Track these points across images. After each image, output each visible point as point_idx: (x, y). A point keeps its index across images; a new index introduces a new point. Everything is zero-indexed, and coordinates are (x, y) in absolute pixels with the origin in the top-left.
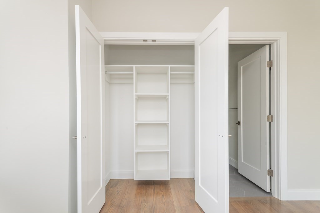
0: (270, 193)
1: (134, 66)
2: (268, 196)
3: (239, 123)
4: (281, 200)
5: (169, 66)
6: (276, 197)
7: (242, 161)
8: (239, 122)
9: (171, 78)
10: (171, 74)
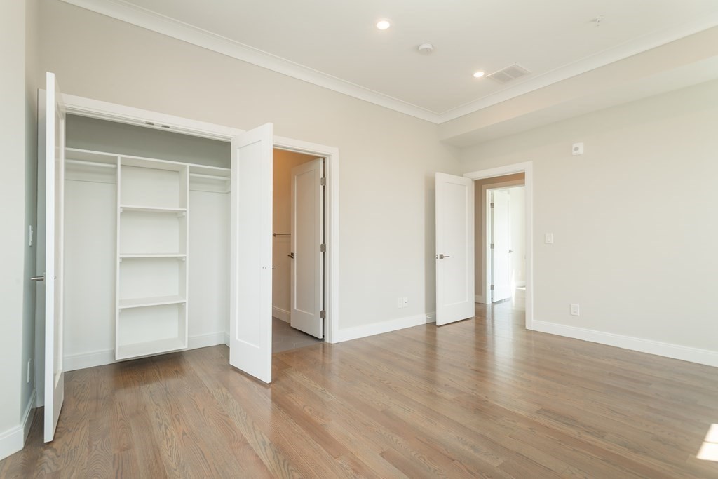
0: (322, 340)
1: (119, 156)
2: (320, 344)
3: (292, 256)
4: (332, 343)
5: (188, 165)
6: (328, 342)
7: (295, 308)
8: (293, 254)
9: (190, 182)
10: (190, 177)
